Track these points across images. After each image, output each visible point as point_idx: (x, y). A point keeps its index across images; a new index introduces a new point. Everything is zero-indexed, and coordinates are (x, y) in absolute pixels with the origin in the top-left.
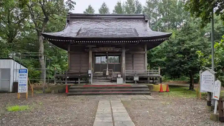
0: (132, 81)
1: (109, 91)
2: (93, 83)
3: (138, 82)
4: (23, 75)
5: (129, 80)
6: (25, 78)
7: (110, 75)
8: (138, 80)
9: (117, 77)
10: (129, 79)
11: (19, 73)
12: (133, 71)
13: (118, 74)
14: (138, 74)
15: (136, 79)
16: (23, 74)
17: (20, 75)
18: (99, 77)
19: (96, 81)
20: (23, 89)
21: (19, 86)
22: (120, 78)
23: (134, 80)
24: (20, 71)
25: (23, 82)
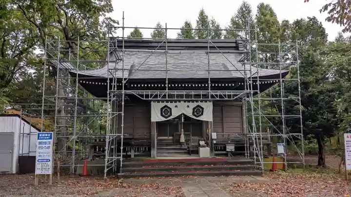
0: (224, 152)
1: (190, 170)
2: (157, 156)
3: (233, 154)
4: (45, 143)
5: (220, 150)
6: (48, 148)
7: (187, 141)
8: (233, 150)
9: (199, 145)
10: (218, 148)
11: (38, 139)
12: (223, 135)
13: (199, 140)
14: (232, 141)
15: (230, 148)
16: (45, 140)
17: (40, 143)
18: (167, 145)
19: (163, 153)
20: (44, 168)
21: (37, 163)
22: (203, 146)
23: (227, 150)
24: (39, 137)
25: (44, 156)
